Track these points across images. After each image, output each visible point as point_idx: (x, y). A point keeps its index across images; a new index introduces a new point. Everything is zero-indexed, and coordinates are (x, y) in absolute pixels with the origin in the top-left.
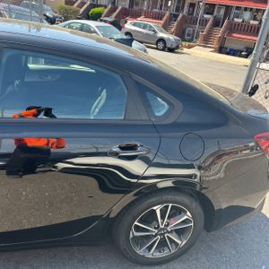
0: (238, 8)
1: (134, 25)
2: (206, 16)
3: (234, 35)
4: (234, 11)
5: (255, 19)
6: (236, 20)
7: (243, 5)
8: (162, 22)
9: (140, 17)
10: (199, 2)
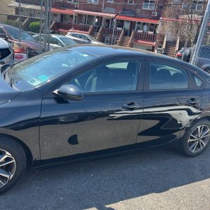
0: (139, 23)
1: (73, 35)
2: (118, 29)
3: (139, 41)
4: (137, 25)
5: (151, 30)
6: (139, 31)
7: (142, 21)
8: (89, 32)
9: (70, 29)
10: (112, 19)
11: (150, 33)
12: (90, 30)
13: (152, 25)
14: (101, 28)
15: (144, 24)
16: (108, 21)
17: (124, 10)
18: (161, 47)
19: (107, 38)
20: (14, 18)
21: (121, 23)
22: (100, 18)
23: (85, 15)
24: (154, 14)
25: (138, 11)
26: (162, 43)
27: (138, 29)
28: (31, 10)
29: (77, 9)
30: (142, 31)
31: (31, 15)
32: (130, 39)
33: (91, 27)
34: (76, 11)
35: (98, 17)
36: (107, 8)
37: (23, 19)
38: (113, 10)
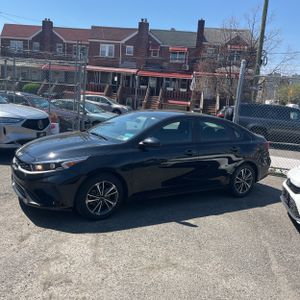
0: (167, 79)
2: (141, 87)
3: (170, 101)
4: (165, 82)
5: (183, 87)
6: (168, 89)
8: (104, 93)
10: (134, 75)
11: (181, 90)
12: (106, 90)
13: (184, 80)
15: (174, 80)
16: (128, 78)
18: (197, 107)
19: (129, 99)
21: (145, 80)
22: (119, 75)
24: (186, 67)
26: (199, 102)
27: (168, 86)
32: (158, 100)
33: (107, 86)
35: (115, 74)
36: (126, 63)
38: (134, 64)
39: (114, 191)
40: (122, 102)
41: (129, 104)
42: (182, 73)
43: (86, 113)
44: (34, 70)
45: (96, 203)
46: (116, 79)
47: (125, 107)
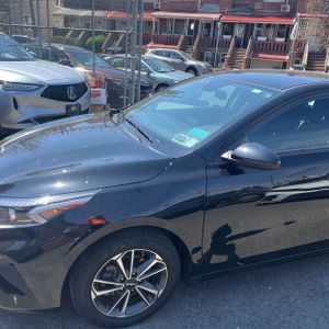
0: (260, 25)
1: (157, 53)
2: (225, 37)
3: (261, 55)
4: (256, 28)
5: (280, 35)
6: (259, 38)
7: (264, 21)
8: (178, 47)
9: (148, 43)
10: (215, 22)
11: (278, 40)
12: (180, 43)
13: (282, 26)
14: (197, 38)
15: (268, 26)
16: (208, 26)
17: (234, 6)
18: (298, 62)
19: (208, 54)
20: (63, 32)
21: (229, 28)
22: (197, 22)
23: (172, 20)
24: (285, 8)
25: (258, 6)
26: (301, 55)
27: (259, 34)
28: (87, 18)
29: (158, 10)
30: (264, 39)
31: (87, 26)
32: (245, 54)
33: (182, 37)
34: (157, 14)
35: (191, 21)
36: (206, 5)
37: (76, 33)
38: (216, 7)
39: (157, 266)
40: (200, 57)
41: (207, 60)
42: (281, 17)
43: (149, 72)
44: (100, 21)
45: (117, 295)
46: (192, 27)
47: (202, 64)
